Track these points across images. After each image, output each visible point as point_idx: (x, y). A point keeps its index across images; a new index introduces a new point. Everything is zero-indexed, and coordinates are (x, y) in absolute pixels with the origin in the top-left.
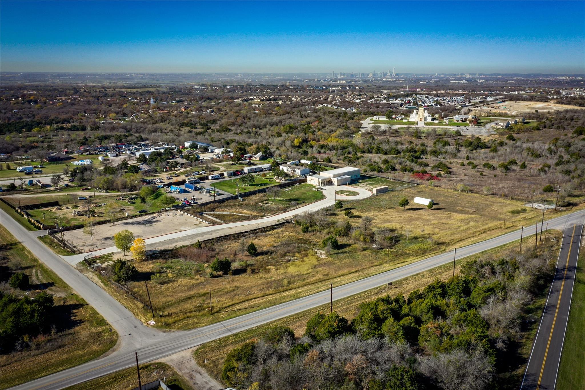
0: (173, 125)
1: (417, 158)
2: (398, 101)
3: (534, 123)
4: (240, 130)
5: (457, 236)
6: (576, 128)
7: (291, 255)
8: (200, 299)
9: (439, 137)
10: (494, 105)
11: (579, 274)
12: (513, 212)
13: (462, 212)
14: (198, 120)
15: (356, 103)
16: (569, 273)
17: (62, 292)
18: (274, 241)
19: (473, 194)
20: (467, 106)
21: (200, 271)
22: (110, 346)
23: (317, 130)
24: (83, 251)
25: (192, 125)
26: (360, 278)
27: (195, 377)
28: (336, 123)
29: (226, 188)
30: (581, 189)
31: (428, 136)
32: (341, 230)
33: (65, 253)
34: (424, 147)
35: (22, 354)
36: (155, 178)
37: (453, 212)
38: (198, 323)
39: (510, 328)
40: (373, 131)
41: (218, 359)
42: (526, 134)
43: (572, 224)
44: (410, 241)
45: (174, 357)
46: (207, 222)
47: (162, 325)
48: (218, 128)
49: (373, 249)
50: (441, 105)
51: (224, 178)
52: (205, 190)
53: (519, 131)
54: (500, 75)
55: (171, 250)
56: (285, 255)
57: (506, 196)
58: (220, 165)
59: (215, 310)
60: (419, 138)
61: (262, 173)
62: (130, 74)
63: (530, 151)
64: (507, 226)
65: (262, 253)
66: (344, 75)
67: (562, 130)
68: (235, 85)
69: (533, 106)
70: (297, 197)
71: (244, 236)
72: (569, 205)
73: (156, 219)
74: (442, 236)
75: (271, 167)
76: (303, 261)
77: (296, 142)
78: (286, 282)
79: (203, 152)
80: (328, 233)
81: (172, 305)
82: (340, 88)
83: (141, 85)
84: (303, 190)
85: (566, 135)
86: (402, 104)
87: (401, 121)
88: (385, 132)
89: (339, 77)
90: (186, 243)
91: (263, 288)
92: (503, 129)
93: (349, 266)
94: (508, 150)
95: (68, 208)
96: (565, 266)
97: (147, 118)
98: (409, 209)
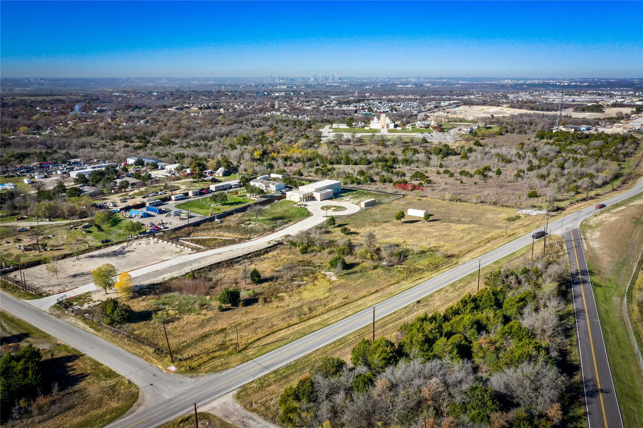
0: (103, 139)
1: (392, 167)
2: (352, 108)
3: (496, 128)
4: (186, 142)
5: (464, 248)
6: (537, 132)
7: (299, 279)
8: (218, 336)
9: (406, 145)
10: (449, 110)
11: (592, 278)
12: (509, 219)
13: (459, 222)
14: (132, 132)
15: (306, 110)
16: (583, 277)
17: (43, 343)
18: (274, 265)
19: (462, 203)
20: (422, 112)
21: (205, 305)
22: (133, 400)
23: (274, 141)
24: (51, 293)
25: (127, 138)
26: (384, 298)
27: (249, 424)
28: (295, 132)
29: (196, 210)
30: (562, 193)
31: (395, 144)
32: (345, 249)
33: (29, 297)
34: (394, 156)
35: (22, 422)
36: (105, 201)
37: (451, 222)
38: (227, 363)
39: (555, 336)
40: (336, 140)
41: (266, 401)
42: (490, 139)
43: (567, 229)
44: (419, 255)
45: (215, 404)
46: (190, 249)
47: (186, 370)
48: (158, 141)
49: (383, 267)
50: (396, 110)
51: (189, 198)
52: (172, 213)
53: (483, 137)
54: (444, 78)
55: (160, 284)
56: (292, 280)
57: (495, 204)
58: (179, 183)
59: (241, 347)
60: (385, 146)
61: (231, 190)
62: (28, 79)
63: (500, 157)
64: (508, 234)
65: (266, 280)
66: (283, 79)
67: (524, 135)
68: (163, 91)
69: (488, 111)
70: (280, 215)
71: (238, 262)
72: (558, 209)
73: (127, 249)
74: (449, 248)
75: (240, 183)
76: (314, 285)
77: (257, 154)
78: (306, 309)
79: (152, 169)
80: (330, 253)
81: (188, 346)
82: (283, 94)
83: (44, 92)
84: (284, 208)
85: (529, 139)
86: (357, 110)
87: (363, 129)
88: (348, 141)
89: (277, 81)
90: (175, 274)
91: (284, 318)
92: (466, 134)
93: (366, 287)
94: (479, 157)
95: (8, 243)
96: (577, 270)
97: (69, 131)
98: (406, 222)
